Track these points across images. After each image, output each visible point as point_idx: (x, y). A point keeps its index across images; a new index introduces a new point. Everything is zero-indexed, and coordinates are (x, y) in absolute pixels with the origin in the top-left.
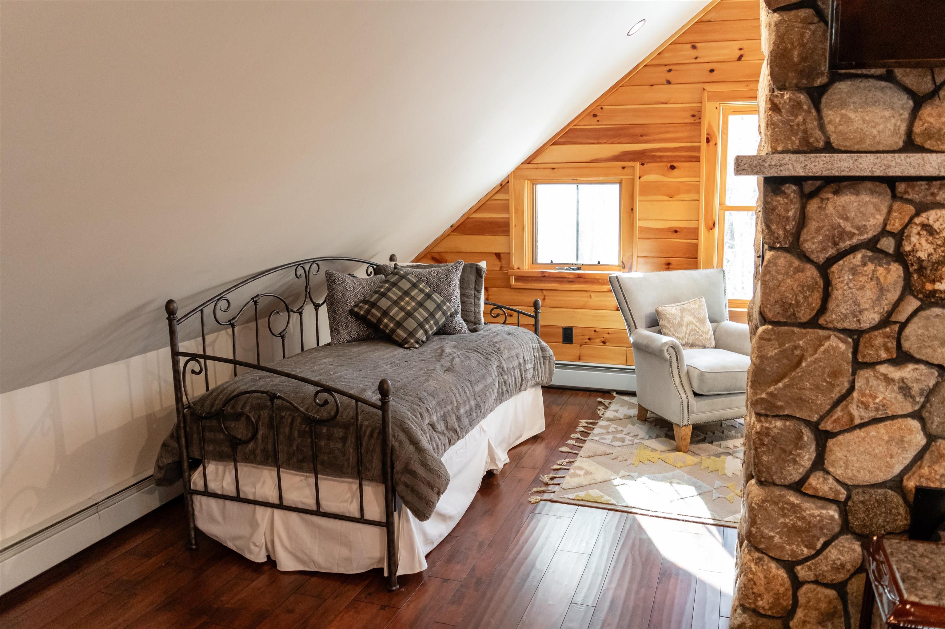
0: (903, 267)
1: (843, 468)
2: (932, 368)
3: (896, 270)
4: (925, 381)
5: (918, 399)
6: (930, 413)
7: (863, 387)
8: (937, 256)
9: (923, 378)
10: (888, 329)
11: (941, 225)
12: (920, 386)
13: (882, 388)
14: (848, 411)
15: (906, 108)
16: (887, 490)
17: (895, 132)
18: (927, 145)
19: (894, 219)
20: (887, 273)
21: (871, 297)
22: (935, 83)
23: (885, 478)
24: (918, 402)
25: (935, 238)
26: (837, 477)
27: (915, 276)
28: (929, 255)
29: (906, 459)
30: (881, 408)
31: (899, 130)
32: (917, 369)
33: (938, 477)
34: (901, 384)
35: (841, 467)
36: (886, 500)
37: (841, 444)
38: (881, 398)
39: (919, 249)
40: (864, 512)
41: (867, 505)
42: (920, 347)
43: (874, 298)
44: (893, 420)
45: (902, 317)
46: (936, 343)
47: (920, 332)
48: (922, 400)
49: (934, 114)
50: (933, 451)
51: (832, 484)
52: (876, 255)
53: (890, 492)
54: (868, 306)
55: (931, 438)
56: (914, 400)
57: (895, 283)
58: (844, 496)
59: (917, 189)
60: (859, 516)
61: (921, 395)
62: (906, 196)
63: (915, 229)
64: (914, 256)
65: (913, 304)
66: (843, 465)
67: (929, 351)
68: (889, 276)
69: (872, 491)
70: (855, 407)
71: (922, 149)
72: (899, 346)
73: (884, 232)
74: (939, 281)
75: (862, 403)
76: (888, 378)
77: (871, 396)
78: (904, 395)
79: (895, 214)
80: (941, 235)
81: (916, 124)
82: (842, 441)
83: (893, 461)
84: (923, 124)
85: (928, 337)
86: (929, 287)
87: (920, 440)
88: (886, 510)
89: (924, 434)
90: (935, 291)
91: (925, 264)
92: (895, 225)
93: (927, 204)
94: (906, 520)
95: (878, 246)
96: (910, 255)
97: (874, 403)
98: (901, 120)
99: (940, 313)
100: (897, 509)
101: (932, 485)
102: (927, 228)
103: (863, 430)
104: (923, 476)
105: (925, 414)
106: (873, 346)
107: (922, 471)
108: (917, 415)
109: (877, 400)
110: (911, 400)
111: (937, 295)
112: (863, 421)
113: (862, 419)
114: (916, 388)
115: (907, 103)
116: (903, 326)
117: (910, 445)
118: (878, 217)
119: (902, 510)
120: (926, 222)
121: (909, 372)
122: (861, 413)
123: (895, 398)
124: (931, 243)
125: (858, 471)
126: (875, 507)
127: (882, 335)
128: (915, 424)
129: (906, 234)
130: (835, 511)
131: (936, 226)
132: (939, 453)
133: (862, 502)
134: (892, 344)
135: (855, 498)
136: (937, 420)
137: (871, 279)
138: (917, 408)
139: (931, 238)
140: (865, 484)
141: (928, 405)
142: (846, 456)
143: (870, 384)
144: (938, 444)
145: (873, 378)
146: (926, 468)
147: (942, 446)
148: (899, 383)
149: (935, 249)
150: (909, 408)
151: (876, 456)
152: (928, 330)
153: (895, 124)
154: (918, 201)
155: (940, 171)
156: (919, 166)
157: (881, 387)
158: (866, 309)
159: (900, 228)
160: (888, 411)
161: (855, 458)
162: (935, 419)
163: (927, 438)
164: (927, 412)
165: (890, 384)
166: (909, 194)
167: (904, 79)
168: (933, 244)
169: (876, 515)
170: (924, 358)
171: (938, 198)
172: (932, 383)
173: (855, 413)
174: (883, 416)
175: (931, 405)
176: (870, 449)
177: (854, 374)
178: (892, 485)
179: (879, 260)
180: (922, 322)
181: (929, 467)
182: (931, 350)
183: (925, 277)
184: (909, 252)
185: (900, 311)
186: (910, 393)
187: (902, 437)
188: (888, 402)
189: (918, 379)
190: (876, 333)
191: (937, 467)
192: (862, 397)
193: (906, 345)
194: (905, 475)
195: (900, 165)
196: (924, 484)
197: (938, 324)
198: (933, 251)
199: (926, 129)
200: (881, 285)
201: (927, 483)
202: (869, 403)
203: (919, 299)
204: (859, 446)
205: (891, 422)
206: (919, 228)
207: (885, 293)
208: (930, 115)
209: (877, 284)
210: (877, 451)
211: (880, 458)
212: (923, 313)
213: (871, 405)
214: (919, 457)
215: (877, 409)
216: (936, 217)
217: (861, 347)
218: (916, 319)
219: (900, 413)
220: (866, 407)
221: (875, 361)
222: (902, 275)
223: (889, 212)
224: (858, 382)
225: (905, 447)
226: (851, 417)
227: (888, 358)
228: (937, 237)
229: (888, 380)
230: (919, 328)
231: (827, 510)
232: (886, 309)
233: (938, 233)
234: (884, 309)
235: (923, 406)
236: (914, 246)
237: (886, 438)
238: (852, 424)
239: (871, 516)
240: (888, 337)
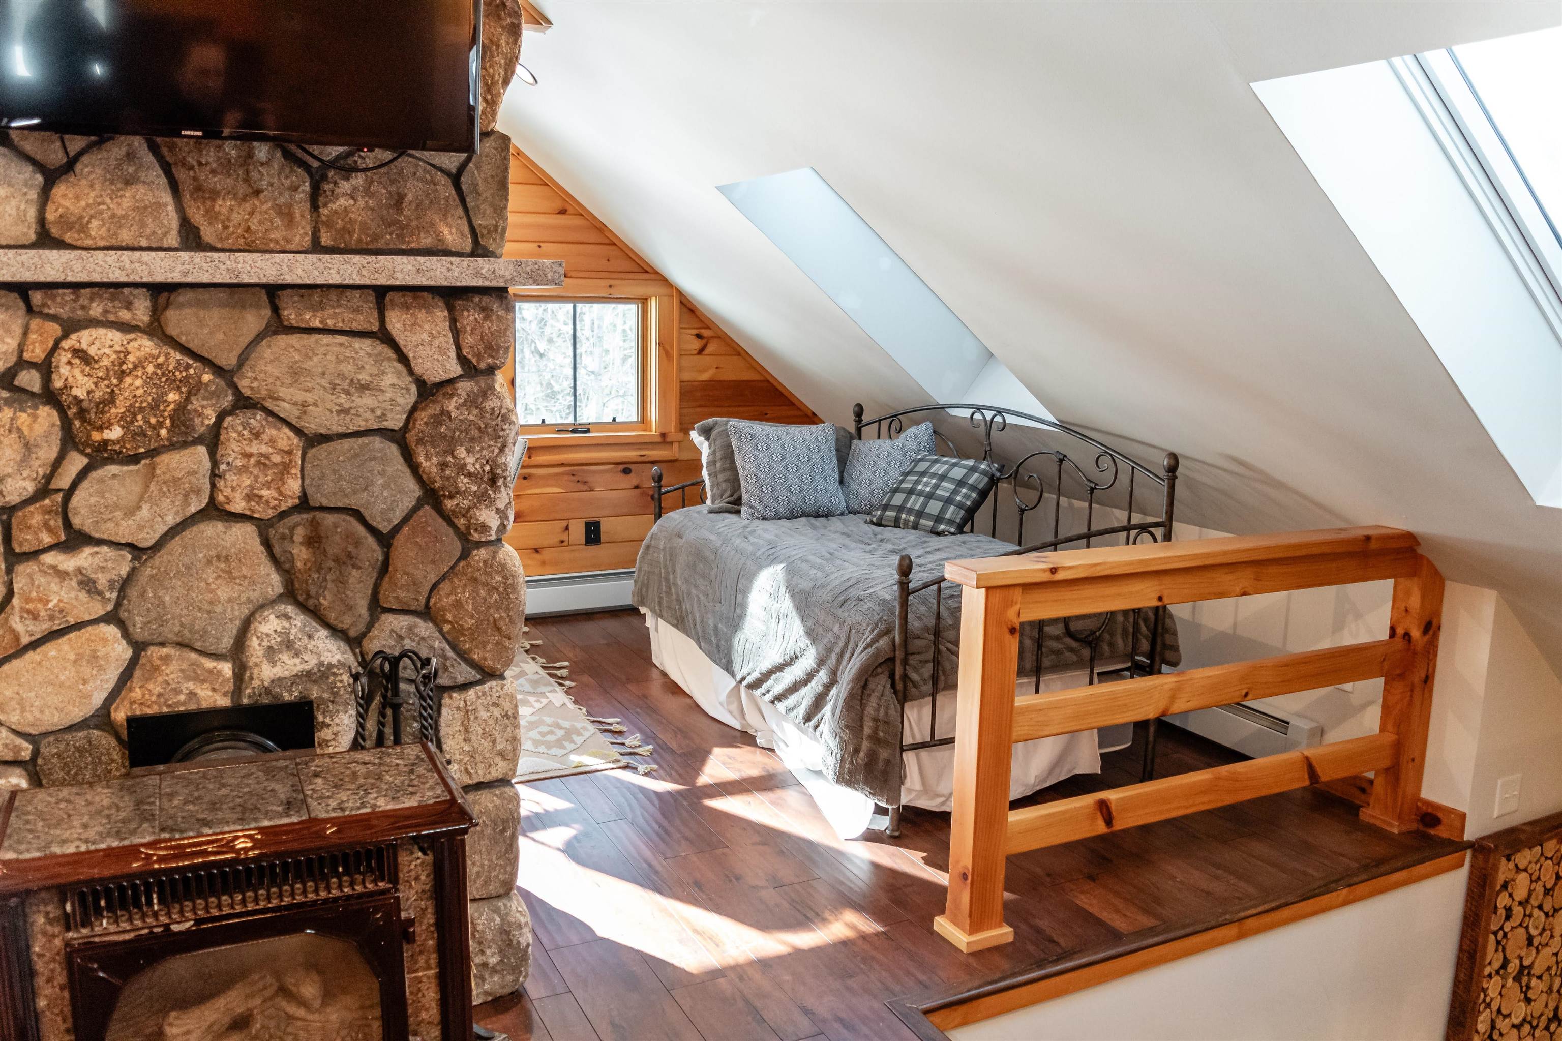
0: (57, 411)
1: (18, 712)
2: (120, 549)
3: (47, 416)
4: (113, 568)
5: (108, 595)
6: (129, 612)
7: (25, 588)
8: (101, 393)
9: (110, 564)
10: (47, 502)
11: (99, 349)
12: (108, 576)
13: (54, 587)
14: (10, 627)
15: (32, 186)
16: (91, 731)
17: (21, 218)
18: (68, 237)
19: (33, 343)
20: (34, 421)
21: (12, 457)
22: (67, 153)
23: (81, 714)
24: (109, 599)
25: (93, 368)
26: (13, 727)
27: (77, 423)
28: (89, 392)
29: (107, 681)
30: (57, 614)
31: (25, 216)
32: (97, 553)
33: (154, 698)
34: (80, 577)
35: (14, 710)
36: (90, 743)
37: (7, 676)
38: (55, 601)
39: (74, 385)
40: (62, 770)
41: (64, 758)
42: (97, 522)
43: (18, 458)
44: (80, 629)
45: (64, 481)
46: (118, 514)
47: (93, 500)
48: (115, 595)
49: (70, 196)
50: (144, 664)
51: (7, 738)
52: (16, 397)
53: (96, 732)
54: (10, 470)
55: (139, 647)
56: (103, 598)
57: (47, 435)
58: (29, 752)
59: (59, 299)
60: (55, 776)
61: (111, 588)
62: (46, 311)
63: (63, 357)
64: (68, 395)
65: (76, 462)
66: (17, 706)
67: (110, 525)
68: (36, 426)
69: (68, 737)
70: (17, 619)
71: (60, 244)
72: (67, 524)
73: (22, 363)
74: (107, 428)
75: (29, 612)
76: (59, 571)
77: (40, 600)
78: (89, 592)
79: (33, 336)
80: (101, 364)
81: (48, 208)
82: (9, 672)
83: (88, 687)
84: (57, 210)
85: (106, 507)
86: (96, 436)
87: (122, 651)
88: (93, 759)
89: (127, 643)
90: (106, 443)
91: (85, 405)
92: (36, 353)
93: (80, 321)
94: (124, 767)
95: (16, 383)
96: (63, 393)
97: (46, 610)
98: (27, 202)
99: (117, 473)
100: (109, 754)
101: (149, 711)
102: (80, 354)
103: (38, 650)
104: (135, 702)
105: (123, 615)
106: (29, 528)
107: (133, 694)
108: (111, 618)
109: (51, 605)
110: (99, 598)
111: (109, 448)
112: (33, 638)
113: (31, 635)
114: (102, 580)
115: (32, 178)
116: (69, 493)
117: (108, 662)
118: (8, 340)
119: (116, 755)
120: (77, 346)
121: (86, 558)
122: (28, 626)
123: (76, 598)
124: (89, 375)
125: (42, 712)
126: (76, 758)
127: (40, 510)
128: (111, 631)
129: (54, 364)
130: (20, 776)
131: (92, 351)
132: (152, 665)
133: (59, 755)
134: (57, 522)
135: (45, 751)
136: (139, 620)
137: (10, 431)
138: (110, 607)
139: (88, 369)
140: (55, 728)
141: (125, 602)
142: (18, 693)
143: (36, 583)
144: (149, 653)
145: (39, 574)
146: (137, 690)
147: (154, 655)
148: (76, 576)
149: (96, 384)
150: (99, 610)
151: (62, 685)
152: (103, 497)
153: (18, 208)
154: (65, 317)
155: (66, 275)
156: (36, 267)
157: (53, 585)
158: (9, 475)
159: (43, 356)
160: (68, 618)
161: (32, 694)
162: (137, 618)
163: (133, 647)
164: (125, 611)
165: (64, 579)
166: (49, 308)
167: (22, 143)
168: (91, 376)
169: (80, 768)
170: (105, 537)
171: (91, 312)
172: (124, 570)
173: (19, 627)
174: (61, 626)
175: (129, 601)
176: (52, 677)
177: (9, 571)
178: (97, 723)
179: (21, 402)
180: (95, 487)
181: (141, 687)
182: (113, 525)
183: (89, 424)
184: (61, 389)
185: (60, 474)
186: (96, 588)
187: (95, 651)
188: (66, 605)
189: (103, 567)
190: (31, 508)
191: (151, 686)
192: (27, 603)
193: (76, 521)
194: (111, 705)
195: (8, 265)
196: (138, 713)
197: (117, 486)
198: (93, 387)
199: (61, 216)
200: (25, 438)
201: (141, 710)
202: (39, 611)
203: (87, 455)
204: (34, 675)
205: (78, 633)
206: (69, 356)
207: (34, 450)
208: (64, 196)
209: (20, 437)
210: (62, 678)
211: (69, 687)
212: (95, 475)
213: (42, 613)
214: (126, 676)
215: (52, 618)
216: (91, 338)
217: (15, 532)
218: (85, 484)
219: (87, 618)
220: (35, 617)
221: (36, 548)
222: (58, 423)
223: (25, 333)
224: (17, 583)
225: (100, 666)
226: (15, 636)
227: (53, 543)
228: (96, 366)
229: (62, 575)
230: (91, 496)
231: (6, 777)
232: (41, 473)
233: (96, 362)
234: (37, 473)
235: (118, 605)
236: (66, 380)
237: (72, 657)
238: (19, 645)
239: (72, 773)
240: (49, 512)
